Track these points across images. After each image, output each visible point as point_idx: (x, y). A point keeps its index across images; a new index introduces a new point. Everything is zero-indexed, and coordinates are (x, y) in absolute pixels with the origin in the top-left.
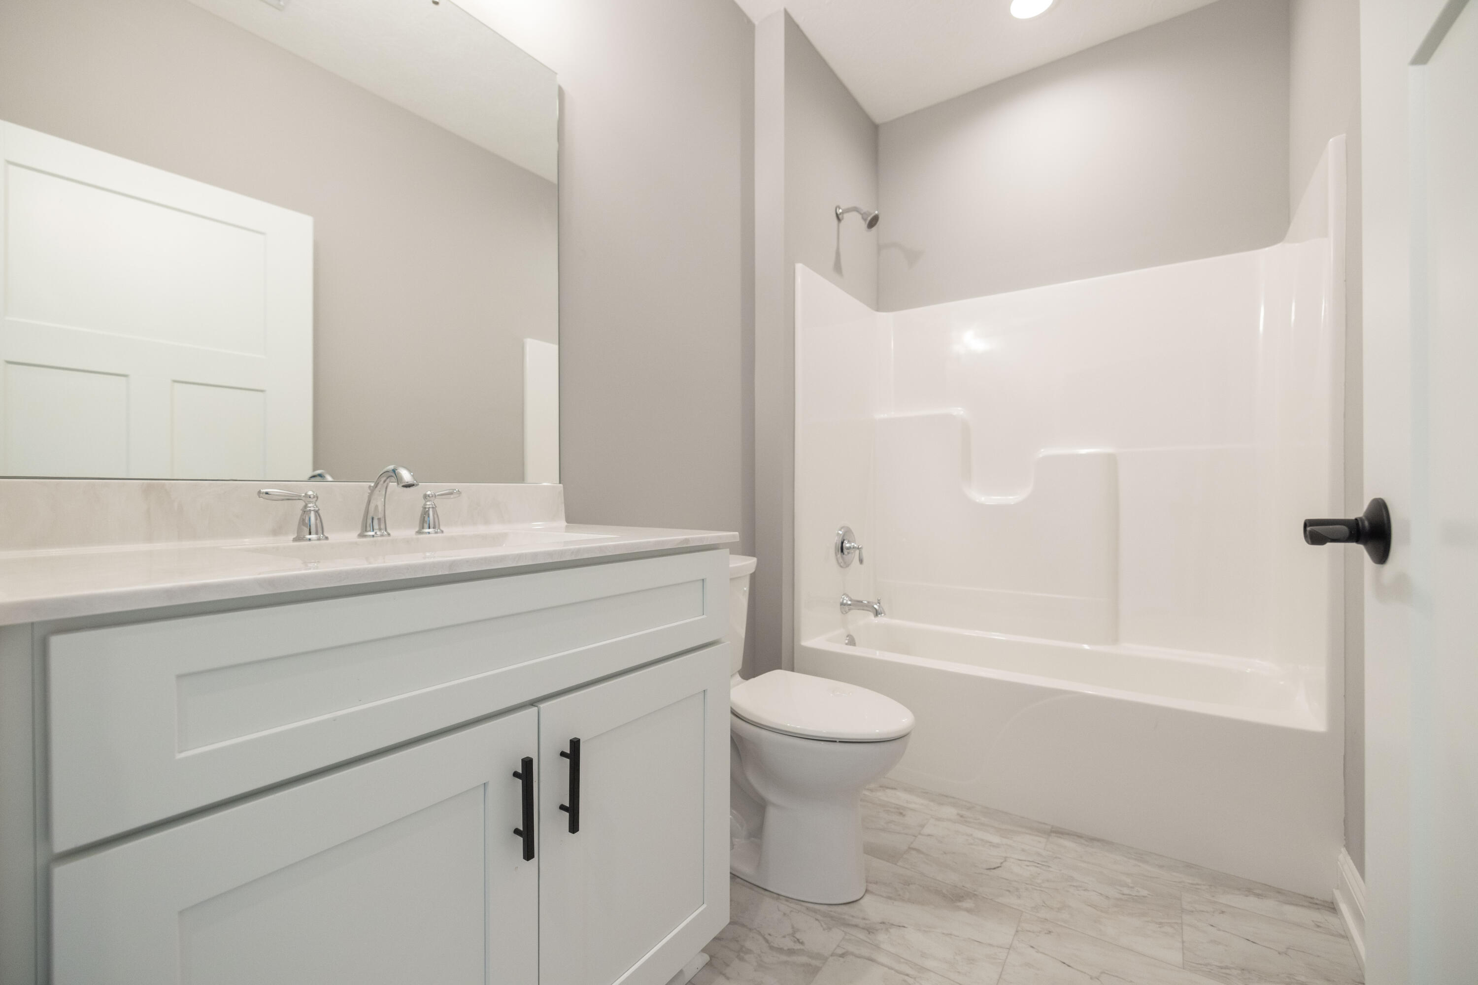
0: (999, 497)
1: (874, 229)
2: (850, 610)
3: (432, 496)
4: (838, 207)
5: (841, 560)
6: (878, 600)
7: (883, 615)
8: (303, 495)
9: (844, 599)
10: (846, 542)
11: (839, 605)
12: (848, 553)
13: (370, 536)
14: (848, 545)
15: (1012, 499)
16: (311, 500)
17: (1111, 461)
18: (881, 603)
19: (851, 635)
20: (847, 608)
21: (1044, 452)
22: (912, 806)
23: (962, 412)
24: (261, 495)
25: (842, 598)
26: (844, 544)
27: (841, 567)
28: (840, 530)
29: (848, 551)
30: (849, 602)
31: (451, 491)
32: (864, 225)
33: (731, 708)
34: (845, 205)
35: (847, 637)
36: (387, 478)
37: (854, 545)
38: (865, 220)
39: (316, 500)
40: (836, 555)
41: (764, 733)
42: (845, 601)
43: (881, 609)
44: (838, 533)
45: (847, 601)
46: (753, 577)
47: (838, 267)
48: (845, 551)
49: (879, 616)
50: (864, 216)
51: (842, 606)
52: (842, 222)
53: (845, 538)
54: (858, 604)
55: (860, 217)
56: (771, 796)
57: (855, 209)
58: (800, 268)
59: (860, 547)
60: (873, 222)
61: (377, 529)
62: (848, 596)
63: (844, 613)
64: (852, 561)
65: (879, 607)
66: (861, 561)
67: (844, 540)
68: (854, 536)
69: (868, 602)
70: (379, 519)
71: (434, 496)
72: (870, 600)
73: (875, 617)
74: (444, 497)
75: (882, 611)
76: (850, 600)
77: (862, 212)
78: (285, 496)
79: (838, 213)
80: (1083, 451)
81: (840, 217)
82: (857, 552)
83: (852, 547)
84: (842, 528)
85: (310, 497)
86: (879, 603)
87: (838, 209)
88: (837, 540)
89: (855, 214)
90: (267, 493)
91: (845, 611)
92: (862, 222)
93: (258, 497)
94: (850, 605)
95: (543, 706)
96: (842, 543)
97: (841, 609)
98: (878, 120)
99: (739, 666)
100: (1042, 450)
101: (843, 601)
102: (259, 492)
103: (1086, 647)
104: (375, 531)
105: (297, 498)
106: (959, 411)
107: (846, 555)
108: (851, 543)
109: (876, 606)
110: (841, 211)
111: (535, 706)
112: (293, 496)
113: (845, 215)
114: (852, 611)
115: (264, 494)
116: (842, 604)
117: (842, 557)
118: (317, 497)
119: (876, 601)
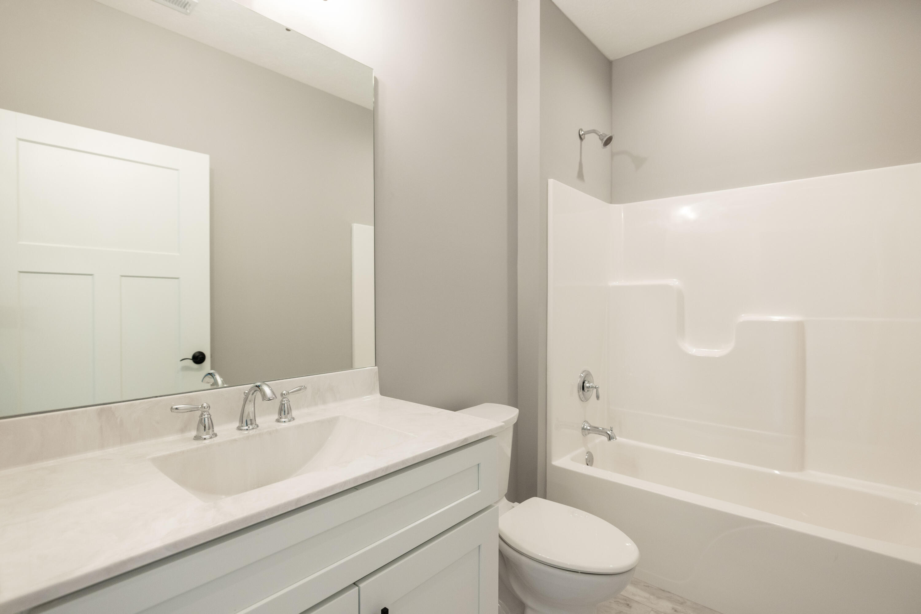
0: (706, 350)
1: (608, 147)
2: (589, 433)
3: (287, 395)
4: (582, 130)
5: (582, 396)
6: (611, 428)
7: (614, 439)
8: (200, 406)
9: (584, 425)
10: (586, 382)
11: (581, 428)
12: (588, 391)
13: (245, 429)
14: (588, 385)
15: (717, 352)
16: (205, 410)
17: (800, 327)
18: (613, 431)
19: (590, 452)
20: (587, 432)
21: (745, 317)
22: (637, 598)
23: (677, 283)
24: (173, 410)
25: (583, 424)
26: (585, 384)
27: (582, 401)
28: (582, 374)
29: (588, 389)
30: (589, 428)
31: (300, 388)
32: (600, 144)
33: (499, 534)
34: (586, 129)
35: (587, 454)
36: (255, 391)
37: (592, 385)
38: (602, 140)
39: (209, 409)
40: (579, 392)
41: (524, 558)
42: (585, 427)
43: (613, 434)
44: (581, 376)
45: (587, 426)
46: (516, 426)
47: (580, 176)
48: (585, 389)
49: (612, 440)
50: (601, 137)
51: (583, 430)
52: (584, 141)
53: (586, 380)
54: (595, 430)
55: (598, 137)
56: (529, 601)
57: (594, 131)
58: (551, 182)
59: (597, 387)
60: (608, 141)
61: (249, 424)
62: (588, 423)
63: (584, 435)
64: (590, 398)
65: (612, 433)
66: (598, 397)
67: (585, 381)
68: (592, 377)
69: (603, 429)
70: (251, 420)
71: (288, 394)
72: (605, 427)
73: (608, 441)
74: (294, 393)
75: (614, 437)
76: (590, 427)
77: (600, 134)
78: (190, 409)
79: (581, 134)
80: (776, 318)
81: (582, 137)
82: (595, 390)
83: (591, 386)
84: (584, 371)
85: (205, 408)
86: (612, 430)
87: (580, 131)
88: (579, 381)
89: (593, 135)
90: (177, 409)
91: (585, 434)
92: (600, 142)
93: (171, 411)
94: (589, 430)
95: (362, 585)
96: (584, 383)
97: (582, 432)
98: (611, 58)
99: (505, 491)
100: (743, 315)
101: (584, 427)
102: (172, 408)
103: (777, 472)
104: (248, 426)
105: (196, 409)
106: (674, 282)
107: (586, 392)
108: (590, 384)
109: (608, 432)
110: (583, 132)
111: (357, 586)
112: (194, 409)
113: (586, 136)
114: (590, 435)
115: (175, 410)
116: (583, 429)
117: (583, 394)
118: (210, 407)
119: (610, 429)
